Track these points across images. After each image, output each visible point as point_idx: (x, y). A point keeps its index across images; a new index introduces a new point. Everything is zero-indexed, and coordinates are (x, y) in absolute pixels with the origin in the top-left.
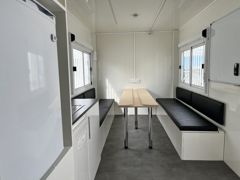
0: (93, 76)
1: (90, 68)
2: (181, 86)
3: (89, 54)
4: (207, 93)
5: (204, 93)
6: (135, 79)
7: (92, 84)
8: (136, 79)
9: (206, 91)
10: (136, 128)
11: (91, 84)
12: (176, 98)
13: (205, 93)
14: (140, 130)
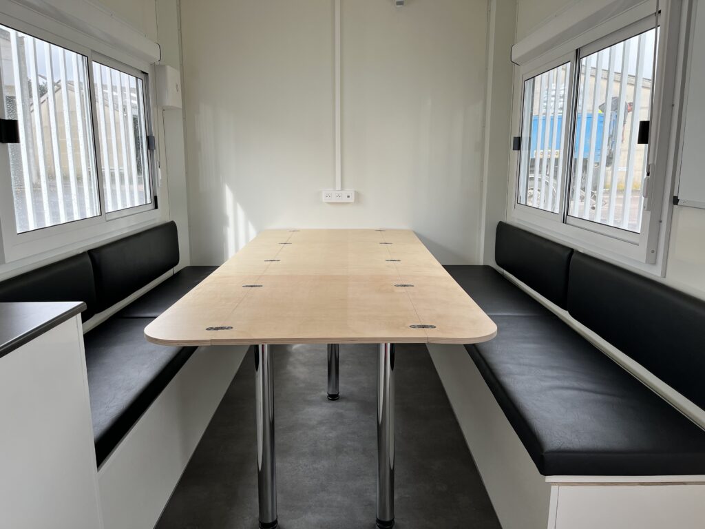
0: (159, 170)
1: (148, 138)
2: (516, 218)
3: (142, 76)
4: (655, 263)
5: (643, 260)
6: (338, 187)
7: (156, 207)
8: (342, 188)
9: (652, 252)
10: (330, 396)
11: (152, 206)
12: (493, 264)
13: (648, 261)
14: (350, 405)
